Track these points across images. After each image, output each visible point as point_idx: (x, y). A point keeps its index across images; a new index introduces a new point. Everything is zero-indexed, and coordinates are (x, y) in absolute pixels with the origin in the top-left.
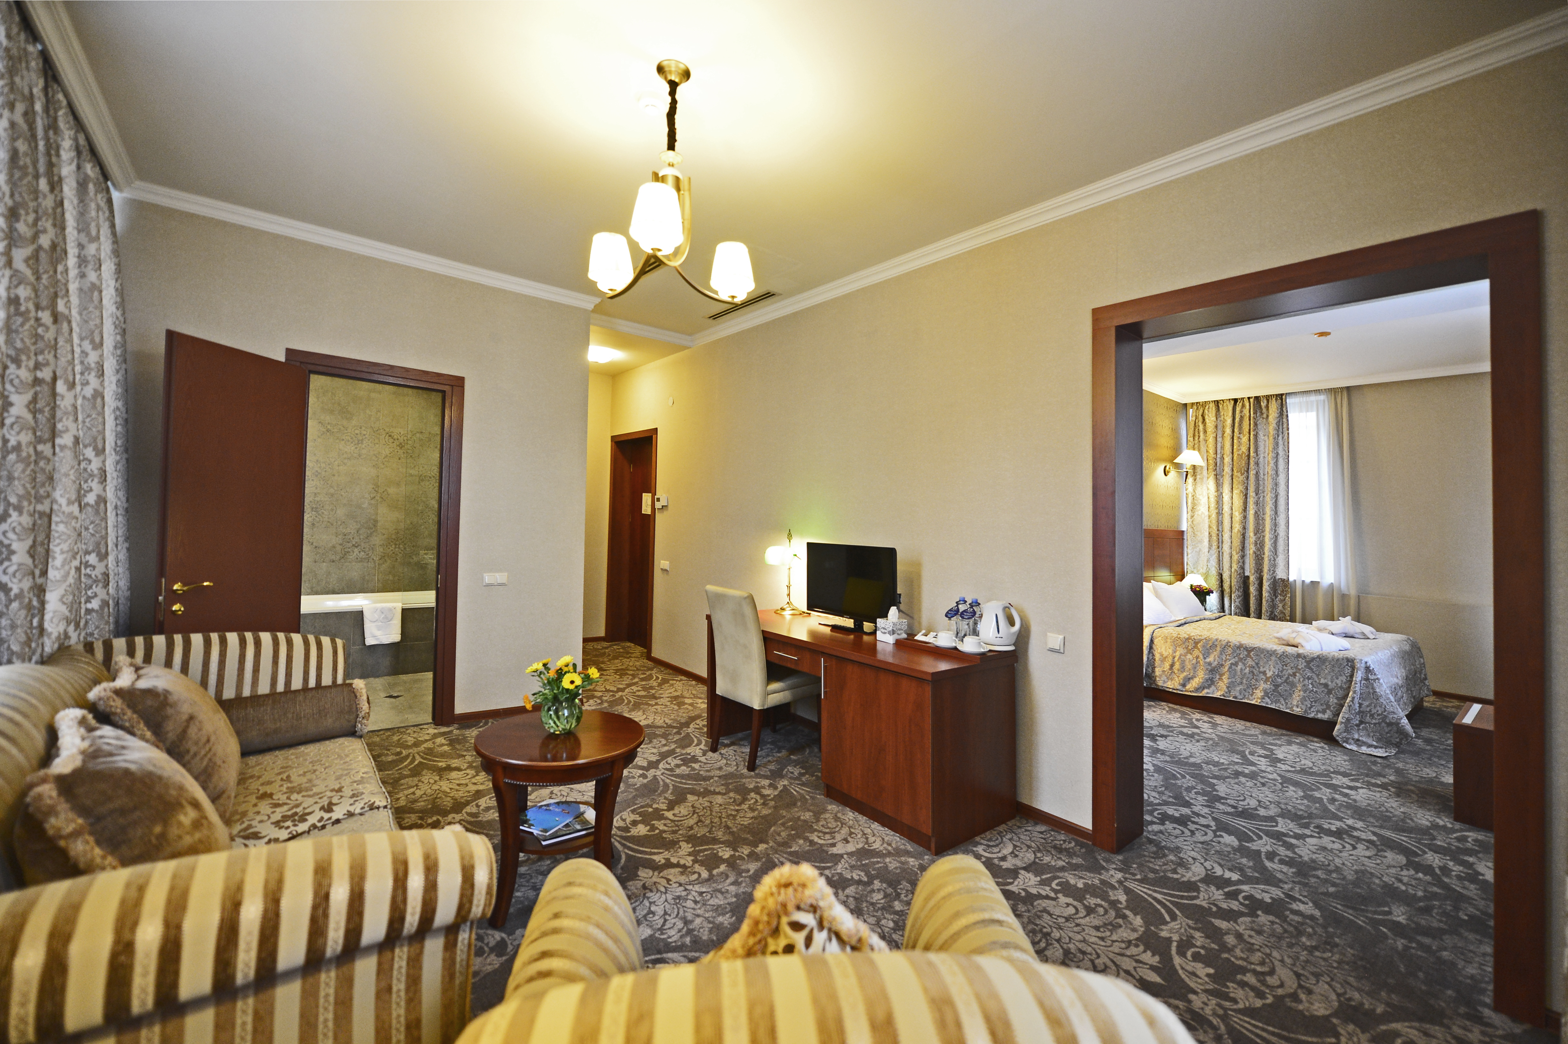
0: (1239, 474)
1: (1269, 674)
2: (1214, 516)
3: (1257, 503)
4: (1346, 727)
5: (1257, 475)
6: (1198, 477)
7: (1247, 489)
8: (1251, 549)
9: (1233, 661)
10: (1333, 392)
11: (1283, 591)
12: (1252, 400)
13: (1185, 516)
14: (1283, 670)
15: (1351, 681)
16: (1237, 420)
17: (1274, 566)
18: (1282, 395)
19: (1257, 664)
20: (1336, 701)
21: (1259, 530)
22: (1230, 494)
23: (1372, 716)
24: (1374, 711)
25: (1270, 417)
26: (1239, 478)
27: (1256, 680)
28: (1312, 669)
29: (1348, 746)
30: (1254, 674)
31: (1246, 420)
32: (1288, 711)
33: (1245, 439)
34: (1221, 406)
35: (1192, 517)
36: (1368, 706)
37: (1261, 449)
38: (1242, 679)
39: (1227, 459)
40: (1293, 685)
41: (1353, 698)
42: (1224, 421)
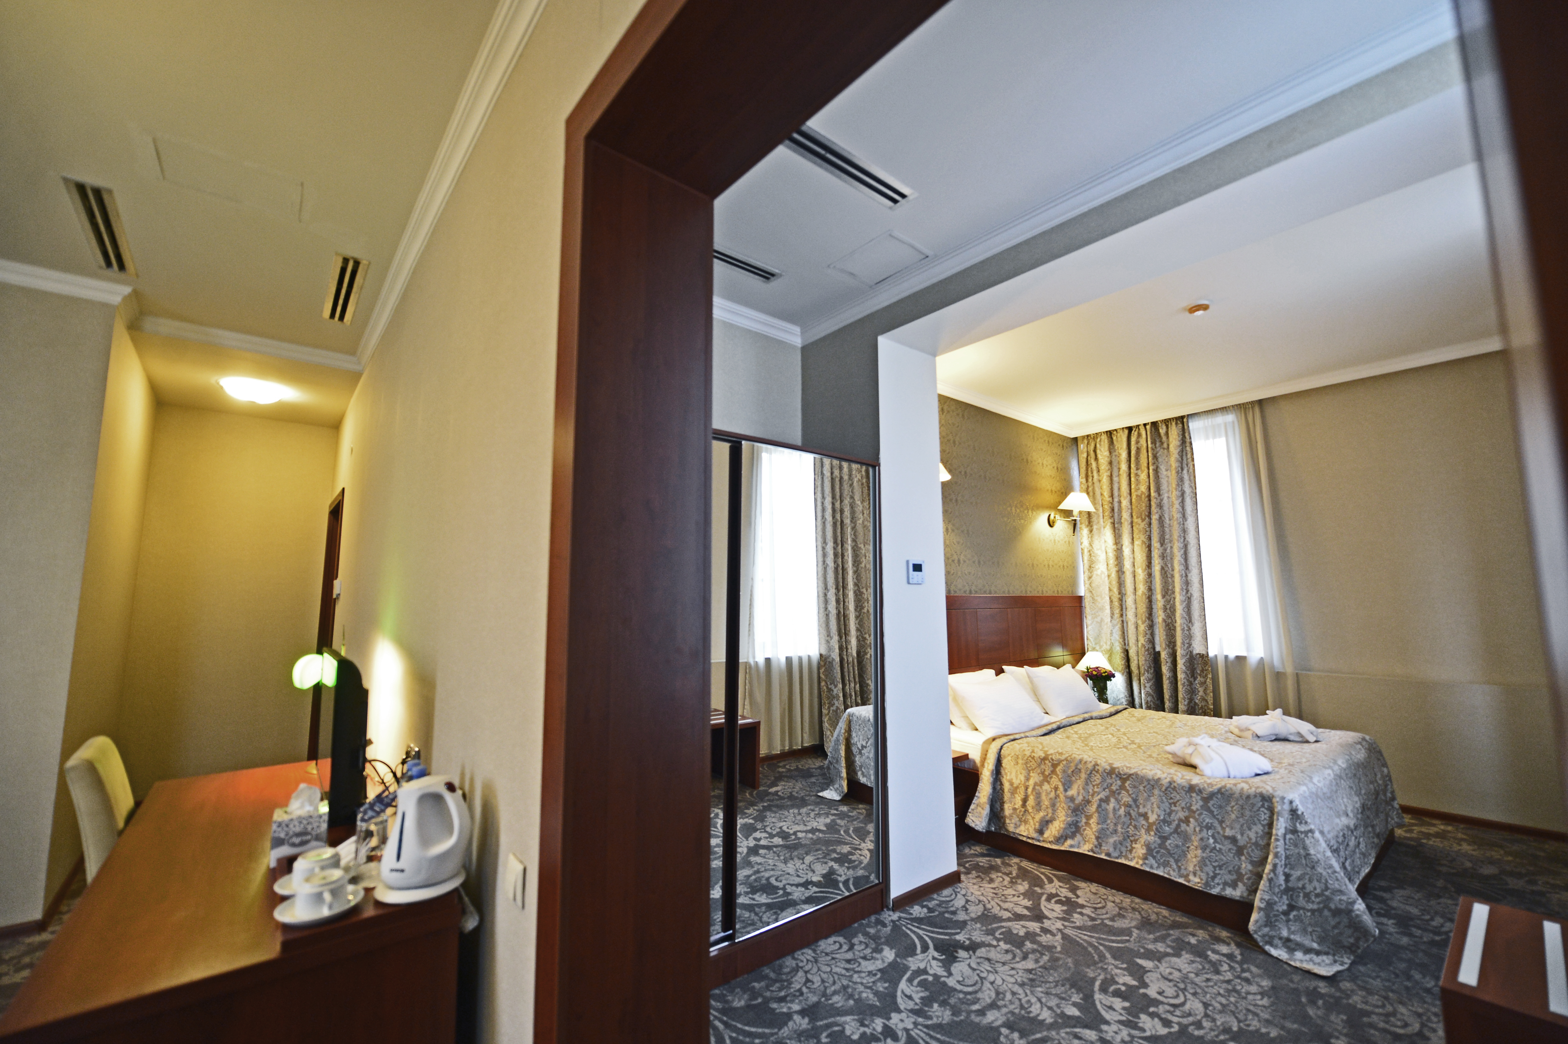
0: (1139, 521)
1: (1152, 818)
2: (1114, 575)
3: (1163, 556)
4: (1267, 916)
5: (1161, 520)
6: (1095, 527)
7: (1150, 538)
8: (1160, 616)
9: (1102, 795)
10: (1242, 408)
11: (1202, 671)
12: (1148, 427)
13: (1082, 578)
14: (1171, 812)
15: (1269, 834)
16: (1133, 452)
17: (1189, 637)
18: (1182, 417)
19: (1135, 801)
20: (1250, 867)
21: (1167, 592)
22: (1130, 546)
23: (1307, 896)
24: (1309, 888)
25: (1171, 446)
26: (1140, 525)
27: (1135, 827)
28: (1211, 812)
29: (1274, 952)
30: (1131, 818)
31: (1144, 451)
32: (1181, 881)
33: (1143, 476)
34: (1114, 438)
35: (1090, 578)
36: (1299, 879)
37: (1164, 487)
38: (1115, 824)
39: (1125, 503)
40: (1186, 838)
41: (1275, 866)
42: (1119, 455)
